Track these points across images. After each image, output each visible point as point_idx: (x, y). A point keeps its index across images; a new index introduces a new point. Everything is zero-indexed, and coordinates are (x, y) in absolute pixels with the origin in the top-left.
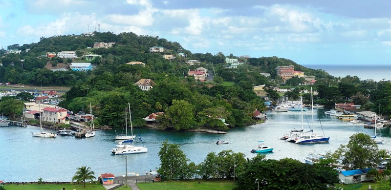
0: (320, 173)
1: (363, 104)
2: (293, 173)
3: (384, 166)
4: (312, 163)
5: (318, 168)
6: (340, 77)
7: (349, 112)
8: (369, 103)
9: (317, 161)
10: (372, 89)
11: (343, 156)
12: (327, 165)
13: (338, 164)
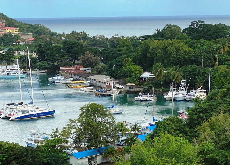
0: (46, 158)
1: (94, 66)
2: (11, 161)
3: (123, 143)
4: (35, 145)
5: (43, 151)
6: (64, 33)
7: (78, 77)
8: (101, 65)
9: (42, 142)
10: (103, 47)
11: (74, 133)
12: (55, 146)
13: (69, 144)
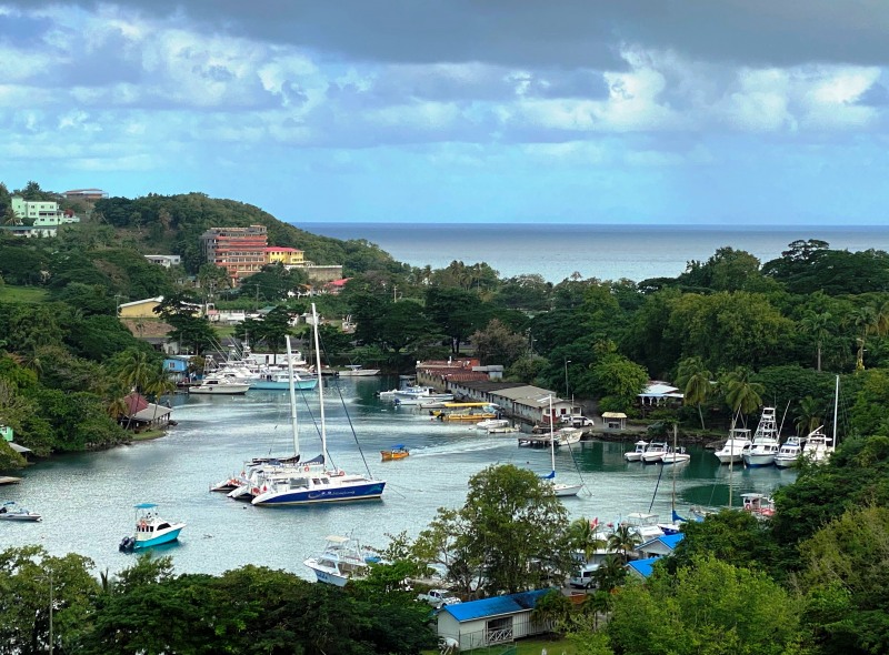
0: (369, 615)
1: (512, 362)
2: (274, 623)
3: (588, 580)
4: (341, 579)
5: (361, 597)
6: (428, 268)
7: (465, 392)
8: (532, 358)
9: (360, 570)
10: (537, 308)
11: (449, 549)
12: (396, 584)
13: (435, 580)
